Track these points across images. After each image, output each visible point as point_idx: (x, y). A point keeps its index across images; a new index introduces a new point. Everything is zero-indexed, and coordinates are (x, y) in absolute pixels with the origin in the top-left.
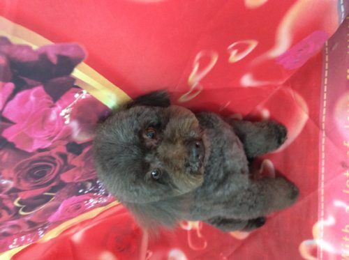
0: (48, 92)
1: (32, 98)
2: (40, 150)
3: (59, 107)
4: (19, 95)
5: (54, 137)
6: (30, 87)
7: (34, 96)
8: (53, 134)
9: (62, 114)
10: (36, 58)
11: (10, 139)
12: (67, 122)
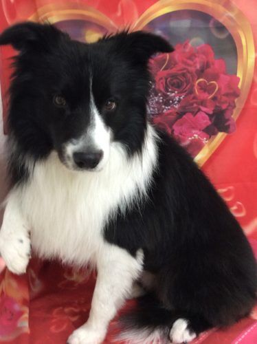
0: (208, 127)
1: (205, 121)
2: (173, 131)
3: (199, 133)
4: (207, 116)
5: (181, 134)
6: (210, 120)
7: (206, 122)
8: (184, 134)
9: (195, 135)
10: (227, 118)
11: (184, 116)
12: (190, 138)
